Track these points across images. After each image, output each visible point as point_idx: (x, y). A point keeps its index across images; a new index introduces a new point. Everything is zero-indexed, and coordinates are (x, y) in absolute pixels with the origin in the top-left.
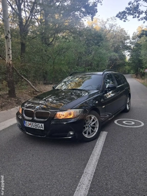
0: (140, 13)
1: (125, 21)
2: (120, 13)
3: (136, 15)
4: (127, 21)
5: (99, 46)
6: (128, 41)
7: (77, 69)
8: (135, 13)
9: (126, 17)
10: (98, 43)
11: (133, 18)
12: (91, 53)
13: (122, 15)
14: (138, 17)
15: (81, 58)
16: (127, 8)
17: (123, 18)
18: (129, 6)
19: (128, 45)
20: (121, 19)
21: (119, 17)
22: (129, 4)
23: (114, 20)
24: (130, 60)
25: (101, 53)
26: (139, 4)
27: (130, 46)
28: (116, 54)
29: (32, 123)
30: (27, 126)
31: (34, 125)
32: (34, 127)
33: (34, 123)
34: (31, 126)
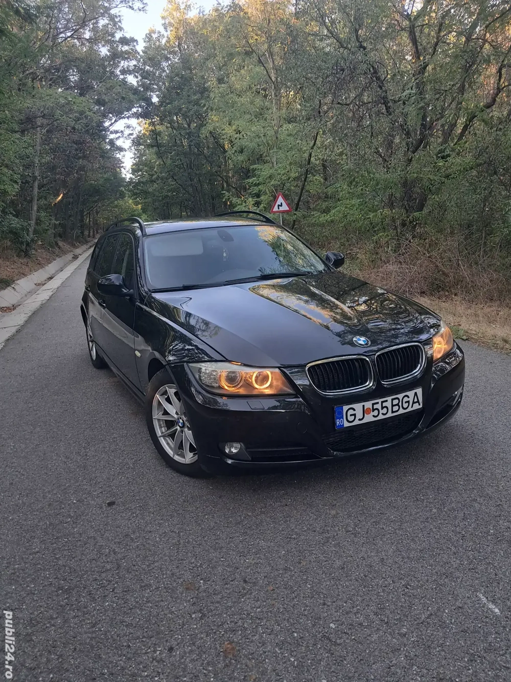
29: (380, 401)
30: (357, 422)
31: (388, 404)
32: (390, 415)
33: (389, 399)
34: (376, 413)
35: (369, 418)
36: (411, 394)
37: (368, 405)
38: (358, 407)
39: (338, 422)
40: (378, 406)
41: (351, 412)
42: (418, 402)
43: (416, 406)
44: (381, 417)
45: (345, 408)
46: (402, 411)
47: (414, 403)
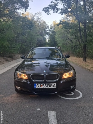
0: (58, 9)
1: (48, 14)
2: (45, 8)
3: (55, 11)
4: (49, 14)
5: (31, 30)
6: (48, 29)
7: (16, 45)
8: (55, 9)
9: (49, 12)
10: (30, 28)
11: (54, 12)
12: (25, 35)
13: (46, 10)
14: (57, 12)
15: (18, 38)
16: (49, 5)
17: (47, 12)
18: (51, 4)
19: (48, 32)
20: (46, 13)
21: (45, 11)
22: (51, 2)
23: (40, 15)
24: (48, 41)
25: (32, 35)
26: (58, 2)
27: (49, 32)
28: (41, 37)
29: (45, 84)
30: (39, 88)
31: (47, 85)
32: (47, 87)
33: (47, 84)
34: (43, 86)
35: (42, 87)
36: (53, 84)
37: (42, 84)
38: (39, 85)
39: (35, 87)
40: (44, 85)
41: (38, 85)
42: (55, 86)
43: (54, 87)
44: (45, 88)
45: (37, 84)
46: (50, 87)
47: (54, 86)
